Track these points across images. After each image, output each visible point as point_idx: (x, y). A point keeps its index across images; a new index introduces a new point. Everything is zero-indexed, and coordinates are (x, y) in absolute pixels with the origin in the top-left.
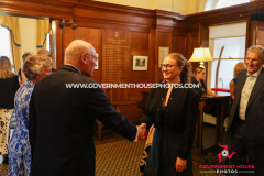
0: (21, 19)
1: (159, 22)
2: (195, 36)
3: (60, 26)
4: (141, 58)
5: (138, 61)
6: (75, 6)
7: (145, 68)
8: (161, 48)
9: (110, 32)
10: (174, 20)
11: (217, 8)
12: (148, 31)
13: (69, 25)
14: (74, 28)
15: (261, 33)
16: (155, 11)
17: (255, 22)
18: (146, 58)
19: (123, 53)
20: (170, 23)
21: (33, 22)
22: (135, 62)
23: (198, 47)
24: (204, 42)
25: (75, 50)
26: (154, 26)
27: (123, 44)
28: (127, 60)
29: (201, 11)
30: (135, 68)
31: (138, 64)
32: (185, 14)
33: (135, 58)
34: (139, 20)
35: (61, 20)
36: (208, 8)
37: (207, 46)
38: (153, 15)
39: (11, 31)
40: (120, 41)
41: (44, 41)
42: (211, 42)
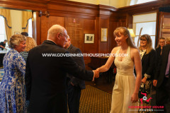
0: (12, 11)
1: (101, 12)
2: (124, 22)
3: (39, 16)
4: (90, 35)
5: (88, 37)
6: (49, 2)
7: (92, 42)
8: (102, 29)
9: (70, 19)
10: (111, 11)
11: (138, 3)
12: (94, 18)
13: (45, 15)
14: (48, 17)
15: (166, 20)
16: (98, 6)
17: (162, 13)
18: (93, 35)
19: (78, 32)
20: (108, 13)
21: (19, 13)
22: (86, 38)
24: (130, 25)
26: (98, 15)
27: (78, 26)
28: (81, 37)
30: (86, 42)
31: (88, 39)
32: (117, 7)
33: (86, 35)
34: (88, 11)
35: (39, 11)
36: (132, 4)
37: (132, 28)
38: (97, 8)
39: (5, 18)
40: (76, 25)
41: (27, 25)
42: (134, 25)
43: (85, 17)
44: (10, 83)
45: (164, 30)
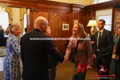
0: (13, 8)
1: (74, 9)
2: (90, 15)
3: (31, 11)
5: (65, 26)
6: (38, 2)
7: (68, 29)
8: (74, 21)
9: (52, 13)
10: (80, 8)
11: (99, 2)
12: (69, 13)
13: (35, 11)
14: (37, 12)
15: (119, 14)
16: (72, 4)
17: (116, 9)
18: (68, 25)
19: (58, 23)
20: (78, 9)
21: (18, 9)
22: (63, 27)
23: (91, 20)
24: (94, 18)
25: (39, 21)
26: (72, 11)
27: (58, 19)
28: (60, 26)
29: (92, 4)
30: (63, 29)
31: (64, 28)
32: (85, 5)
33: (63, 25)
35: (31, 9)
37: (95, 19)
38: (71, 6)
39: (9, 13)
40: (56, 18)
41: (23, 18)
42: (96, 17)
43: (62, 12)
44: (9, 57)
45: (117, 21)
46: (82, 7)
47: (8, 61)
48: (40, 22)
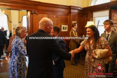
1: (72, 11)
2: (87, 17)
4: (65, 26)
7: (67, 30)
8: (73, 22)
9: (52, 15)
11: (96, 4)
12: (67, 15)
14: (37, 14)
17: (112, 10)
18: (67, 26)
20: (76, 11)
22: (62, 28)
23: (89, 21)
24: (91, 19)
26: (70, 12)
27: (57, 20)
29: (89, 6)
30: (62, 30)
32: (83, 7)
33: (62, 26)
34: (63, 10)
36: (92, 5)
38: (69, 8)
41: (22, 20)
44: (14, 60)
46: (79, 9)
47: (14, 63)
48: (44, 23)
